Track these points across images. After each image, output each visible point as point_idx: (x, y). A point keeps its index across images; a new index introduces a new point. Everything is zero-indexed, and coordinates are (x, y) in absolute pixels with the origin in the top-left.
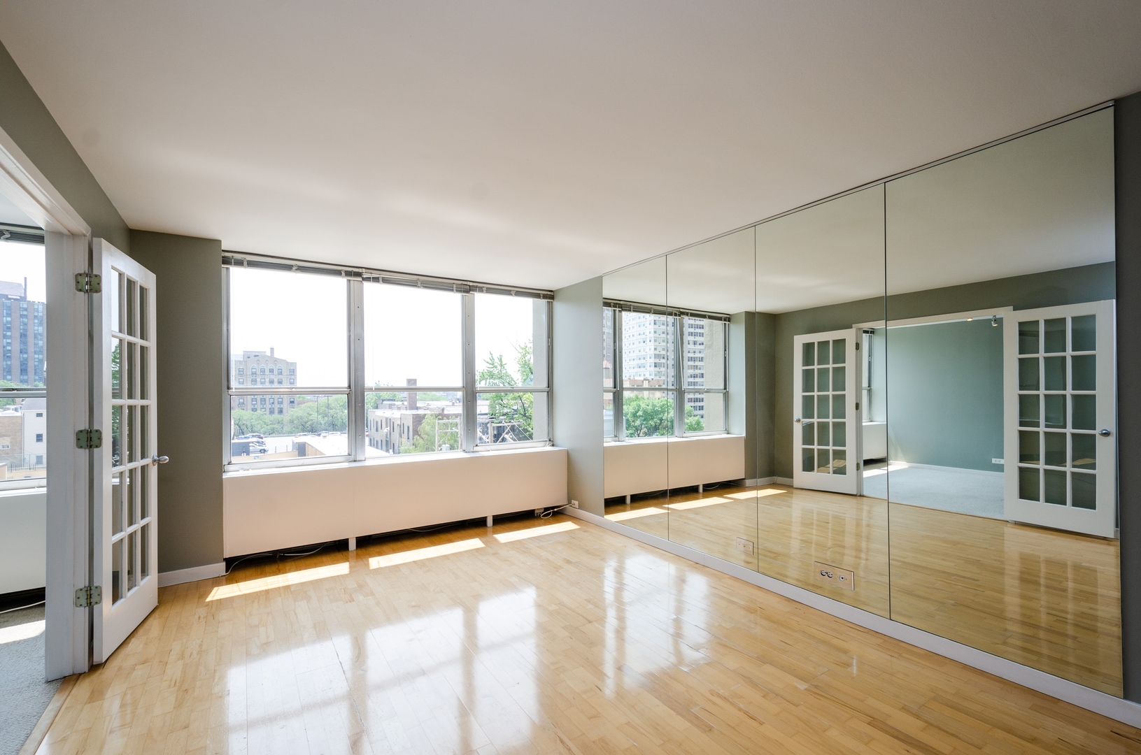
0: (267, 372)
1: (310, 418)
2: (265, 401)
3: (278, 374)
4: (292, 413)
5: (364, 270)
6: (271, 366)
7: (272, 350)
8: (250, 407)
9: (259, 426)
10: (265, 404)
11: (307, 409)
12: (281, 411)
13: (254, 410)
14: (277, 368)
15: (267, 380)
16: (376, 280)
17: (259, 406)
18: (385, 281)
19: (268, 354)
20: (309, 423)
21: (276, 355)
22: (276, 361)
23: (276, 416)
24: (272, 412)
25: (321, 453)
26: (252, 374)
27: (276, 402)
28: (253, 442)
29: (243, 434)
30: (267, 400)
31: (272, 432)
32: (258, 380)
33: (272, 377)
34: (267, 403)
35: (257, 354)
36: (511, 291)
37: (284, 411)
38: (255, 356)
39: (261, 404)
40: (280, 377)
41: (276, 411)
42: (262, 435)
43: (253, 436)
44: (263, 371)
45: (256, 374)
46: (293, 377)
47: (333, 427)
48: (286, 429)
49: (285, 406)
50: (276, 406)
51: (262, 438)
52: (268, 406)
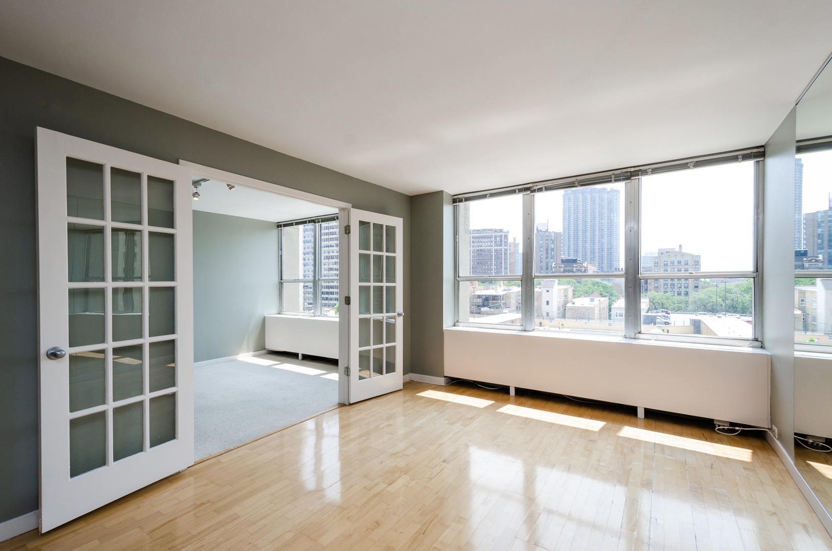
0: (676, 263)
1: (711, 300)
2: (674, 285)
3: (685, 265)
4: (695, 295)
5: (531, 185)
6: (679, 259)
7: (680, 246)
8: (662, 290)
9: (668, 305)
10: (674, 288)
11: (710, 292)
12: (687, 294)
13: (665, 292)
14: (684, 260)
15: (676, 270)
16: (540, 190)
17: (669, 289)
18: (547, 189)
19: (677, 250)
20: (710, 304)
21: (683, 251)
22: (683, 255)
23: (683, 297)
24: (679, 294)
25: (715, 334)
26: (664, 265)
27: (683, 287)
28: (660, 316)
29: (656, 309)
30: (676, 285)
31: (678, 310)
32: (669, 270)
33: (680, 267)
34: (676, 287)
35: (668, 251)
36: (687, 163)
37: (689, 293)
38: (667, 252)
39: (671, 288)
40: (687, 267)
41: (683, 293)
42: (669, 312)
43: (662, 311)
44: (673, 263)
45: (667, 265)
46: (697, 267)
47: (734, 308)
48: (691, 307)
49: (690, 289)
50: (683, 290)
51: (669, 314)
52: (676, 290)
